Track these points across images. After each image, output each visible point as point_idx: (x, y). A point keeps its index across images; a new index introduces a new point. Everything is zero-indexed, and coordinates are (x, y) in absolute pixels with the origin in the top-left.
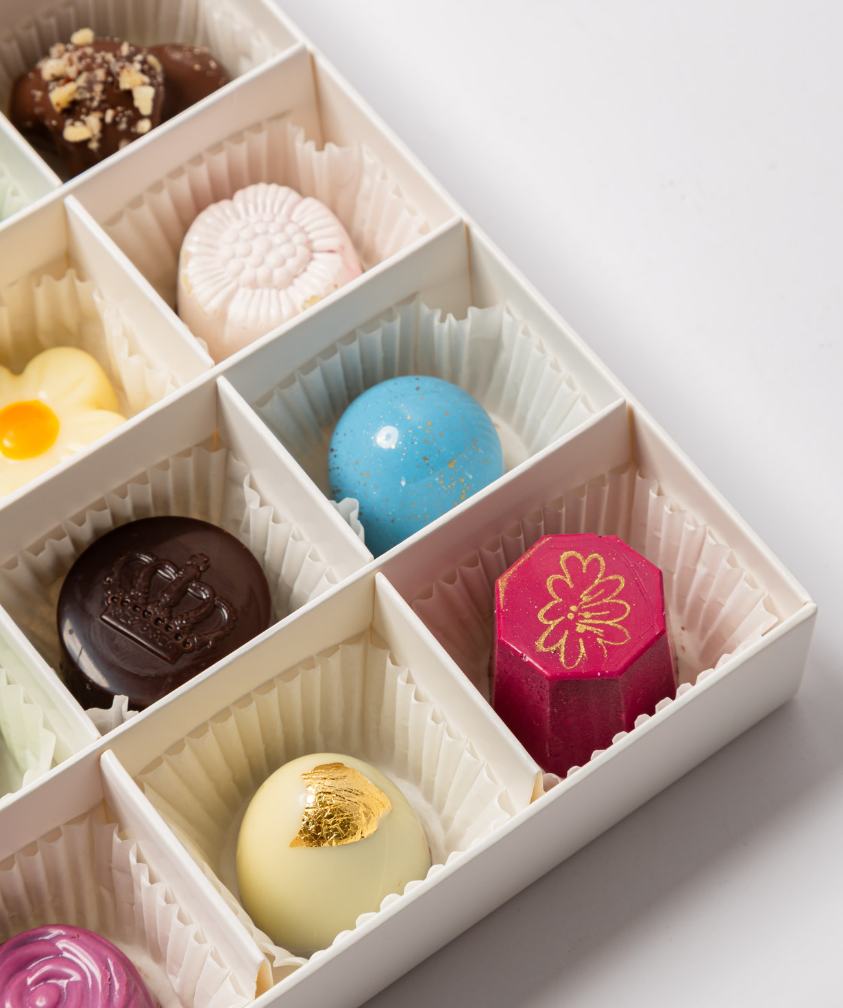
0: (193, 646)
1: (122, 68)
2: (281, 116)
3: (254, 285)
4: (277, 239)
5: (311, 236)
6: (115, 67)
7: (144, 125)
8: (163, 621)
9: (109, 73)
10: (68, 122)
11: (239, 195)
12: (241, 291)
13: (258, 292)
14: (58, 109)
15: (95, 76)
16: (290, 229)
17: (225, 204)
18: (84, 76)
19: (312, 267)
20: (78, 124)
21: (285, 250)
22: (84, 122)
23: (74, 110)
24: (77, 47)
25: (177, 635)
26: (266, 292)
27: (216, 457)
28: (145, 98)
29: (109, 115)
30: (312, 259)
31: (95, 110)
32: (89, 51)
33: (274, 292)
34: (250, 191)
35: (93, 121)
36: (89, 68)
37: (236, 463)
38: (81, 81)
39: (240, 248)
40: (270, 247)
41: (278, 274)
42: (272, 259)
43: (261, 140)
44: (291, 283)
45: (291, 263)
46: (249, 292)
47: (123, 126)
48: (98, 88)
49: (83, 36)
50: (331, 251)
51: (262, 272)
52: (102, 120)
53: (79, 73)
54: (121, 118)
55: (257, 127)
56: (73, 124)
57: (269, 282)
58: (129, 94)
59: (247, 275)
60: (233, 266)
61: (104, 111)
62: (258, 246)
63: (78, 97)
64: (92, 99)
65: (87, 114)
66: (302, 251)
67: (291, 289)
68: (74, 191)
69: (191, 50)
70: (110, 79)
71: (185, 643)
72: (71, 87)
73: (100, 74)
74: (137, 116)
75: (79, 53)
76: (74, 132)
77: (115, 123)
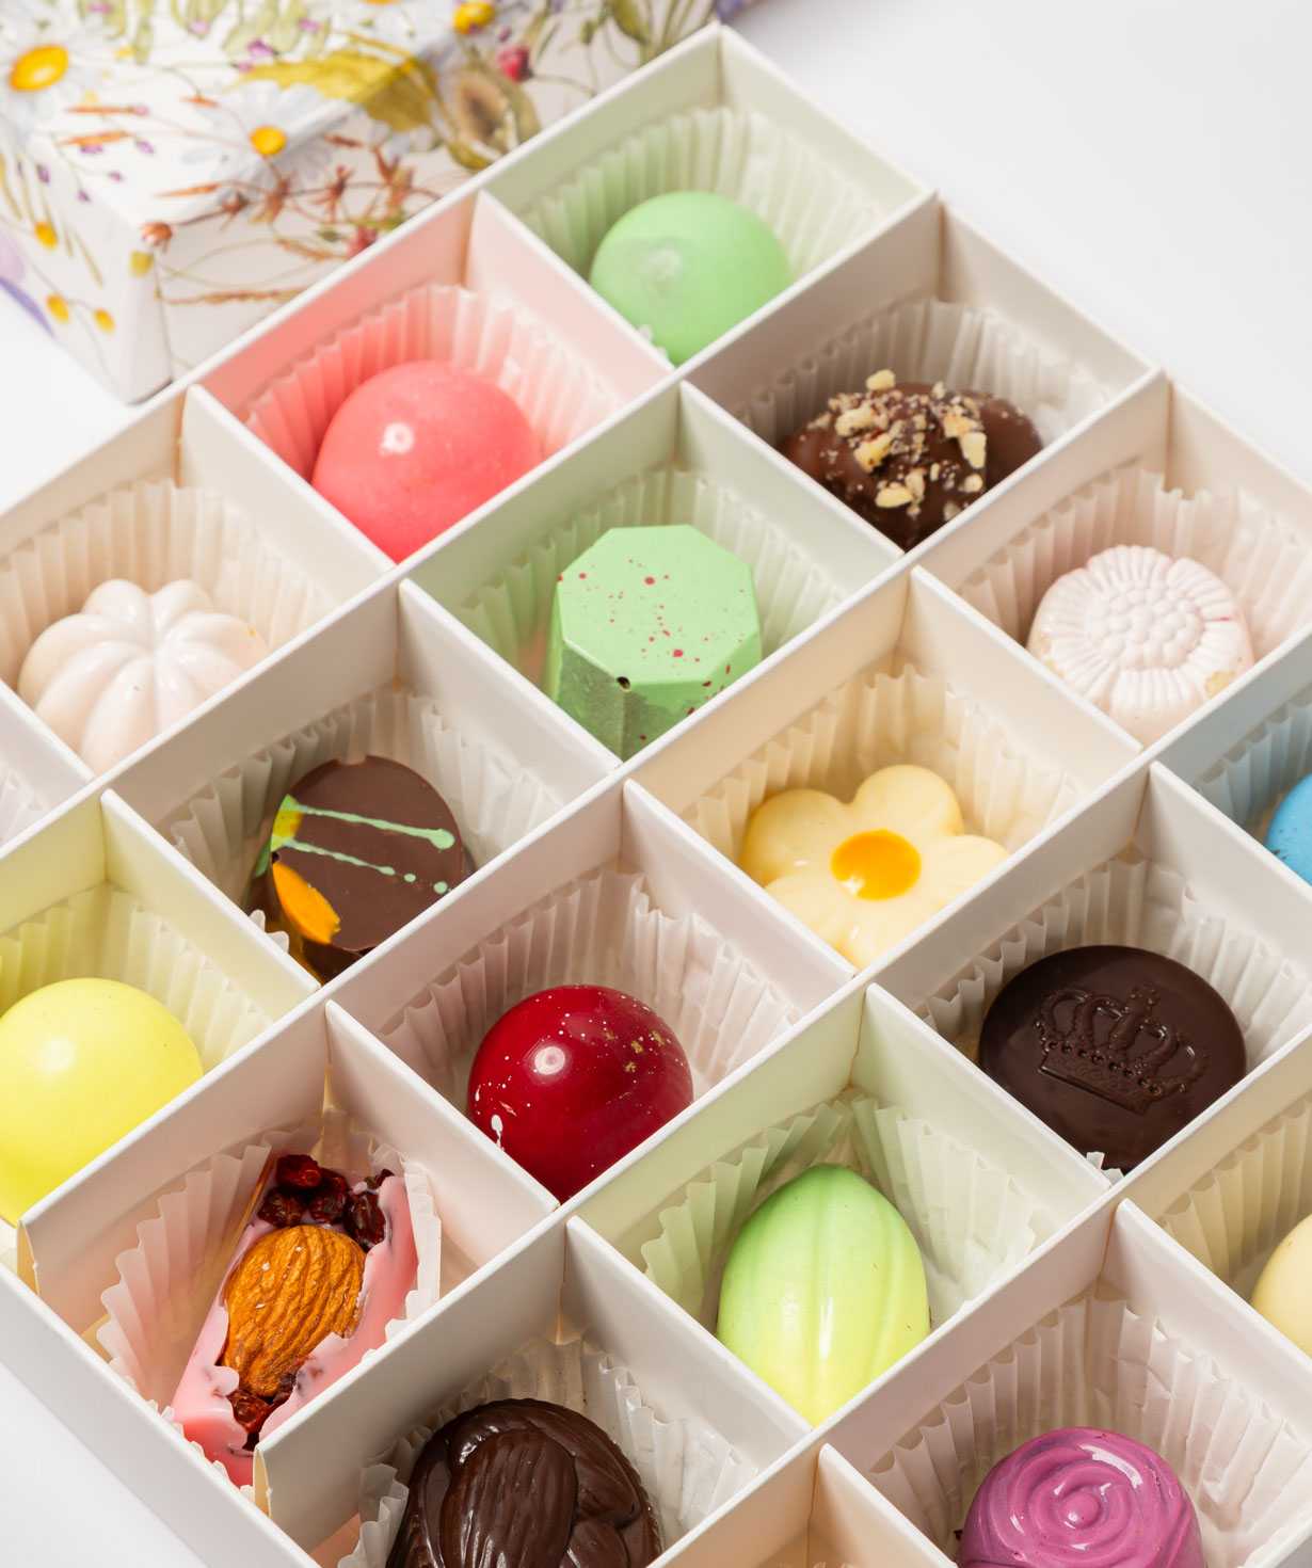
0: (1163, 1092)
1: (944, 412)
2: (1132, 462)
3: (1140, 665)
4: (1159, 608)
5: (1198, 602)
6: (936, 410)
7: (974, 483)
8: (1118, 1066)
9: (931, 418)
10: (881, 484)
11: (1095, 562)
12: (1124, 675)
13: (1146, 674)
14: (869, 468)
15: (913, 424)
16: (1171, 596)
17: (1078, 573)
18: (898, 426)
19: (1207, 639)
20: (894, 485)
21: (1171, 620)
22: (902, 482)
23: (888, 468)
24: (876, 394)
25: (1140, 1081)
26: (1156, 673)
27: (1137, 870)
28: (975, 448)
29: (935, 470)
30: (1204, 630)
31: (916, 466)
32: (897, 395)
33: (1165, 672)
34: (1108, 555)
35: (915, 479)
36: (902, 415)
37: (1165, 874)
38: (897, 429)
39: (1115, 623)
40: (1153, 619)
41: (1168, 648)
42: (1157, 632)
43: (1112, 492)
44: (1184, 660)
45: (1181, 635)
46: (1135, 675)
47: (950, 484)
48: (919, 439)
49: (881, 379)
50: (1225, 619)
51: (1148, 649)
52: (926, 478)
53: (891, 422)
54: (948, 474)
55: (1105, 477)
56: (887, 486)
57: (1159, 660)
58: (954, 443)
59: (1130, 653)
60: (1109, 645)
61: (928, 467)
62: (1136, 618)
63: (893, 451)
64: (911, 453)
65: (906, 472)
66: (1191, 620)
67: (1185, 667)
68: (920, 561)
69: (989, 396)
70: (932, 426)
71: (1152, 1089)
72: (884, 440)
73: (920, 421)
74: (966, 470)
75: (885, 398)
76: (890, 496)
77: (941, 481)
